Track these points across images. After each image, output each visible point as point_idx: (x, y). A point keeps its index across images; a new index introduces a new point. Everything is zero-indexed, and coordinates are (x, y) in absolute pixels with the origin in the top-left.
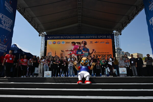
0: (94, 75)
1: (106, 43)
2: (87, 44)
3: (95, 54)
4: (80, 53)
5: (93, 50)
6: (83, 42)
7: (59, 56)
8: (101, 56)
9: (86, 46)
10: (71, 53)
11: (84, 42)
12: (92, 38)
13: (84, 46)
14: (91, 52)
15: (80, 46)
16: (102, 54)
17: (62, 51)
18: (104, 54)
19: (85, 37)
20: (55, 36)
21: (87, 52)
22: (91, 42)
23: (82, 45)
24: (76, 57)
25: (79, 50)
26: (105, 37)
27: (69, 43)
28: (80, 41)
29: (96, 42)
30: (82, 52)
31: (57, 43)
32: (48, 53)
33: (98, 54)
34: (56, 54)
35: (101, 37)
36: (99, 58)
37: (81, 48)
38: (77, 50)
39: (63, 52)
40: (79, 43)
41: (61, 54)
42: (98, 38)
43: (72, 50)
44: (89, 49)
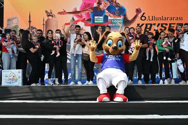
0: (140, 78)
5: (138, 11)
16: (164, 22)
21: (119, 16)
25: (97, 11)
32: (9, 20)
33: (152, 22)
34: (30, 22)
37: (102, 6)
38: (90, 11)
39: (50, 17)
43: (78, 10)
44: (125, 8)
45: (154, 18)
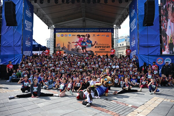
1: (107, 36)
2: (90, 36)
3: (96, 45)
4: (84, 45)
5: (96, 42)
6: (86, 35)
7: (67, 47)
8: (102, 47)
9: (90, 39)
10: (76, 44)
11: (88, 35)
12: (95, 32)
13: (88, 39)
14: (93, 44)
15: (84, 38)
16: (103, 45)
17: (69, 43)
18: (104, 45)
19: (89, 30)
20: (63, 29)
21: (90, 44)
22: (94, 35)
23: (86, 38)
24: (81, 48)
25: (84, 42)
26: (106, 30)
27: (75, 35)
28: (85, 34)
29: (98, 35)
30: (86, 44)
31: (64, 35)
32: (57, 44)
33: (100, 45)
34: (63, 45)
35: (102, 30)
36: (100, 49)
37: (85, 41)
40: (84, 36)
41: (69, 46)
42: (100, 32)
43: (78, 42)
44: (92, 41)
45: (100, 44)
